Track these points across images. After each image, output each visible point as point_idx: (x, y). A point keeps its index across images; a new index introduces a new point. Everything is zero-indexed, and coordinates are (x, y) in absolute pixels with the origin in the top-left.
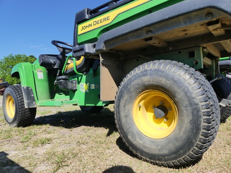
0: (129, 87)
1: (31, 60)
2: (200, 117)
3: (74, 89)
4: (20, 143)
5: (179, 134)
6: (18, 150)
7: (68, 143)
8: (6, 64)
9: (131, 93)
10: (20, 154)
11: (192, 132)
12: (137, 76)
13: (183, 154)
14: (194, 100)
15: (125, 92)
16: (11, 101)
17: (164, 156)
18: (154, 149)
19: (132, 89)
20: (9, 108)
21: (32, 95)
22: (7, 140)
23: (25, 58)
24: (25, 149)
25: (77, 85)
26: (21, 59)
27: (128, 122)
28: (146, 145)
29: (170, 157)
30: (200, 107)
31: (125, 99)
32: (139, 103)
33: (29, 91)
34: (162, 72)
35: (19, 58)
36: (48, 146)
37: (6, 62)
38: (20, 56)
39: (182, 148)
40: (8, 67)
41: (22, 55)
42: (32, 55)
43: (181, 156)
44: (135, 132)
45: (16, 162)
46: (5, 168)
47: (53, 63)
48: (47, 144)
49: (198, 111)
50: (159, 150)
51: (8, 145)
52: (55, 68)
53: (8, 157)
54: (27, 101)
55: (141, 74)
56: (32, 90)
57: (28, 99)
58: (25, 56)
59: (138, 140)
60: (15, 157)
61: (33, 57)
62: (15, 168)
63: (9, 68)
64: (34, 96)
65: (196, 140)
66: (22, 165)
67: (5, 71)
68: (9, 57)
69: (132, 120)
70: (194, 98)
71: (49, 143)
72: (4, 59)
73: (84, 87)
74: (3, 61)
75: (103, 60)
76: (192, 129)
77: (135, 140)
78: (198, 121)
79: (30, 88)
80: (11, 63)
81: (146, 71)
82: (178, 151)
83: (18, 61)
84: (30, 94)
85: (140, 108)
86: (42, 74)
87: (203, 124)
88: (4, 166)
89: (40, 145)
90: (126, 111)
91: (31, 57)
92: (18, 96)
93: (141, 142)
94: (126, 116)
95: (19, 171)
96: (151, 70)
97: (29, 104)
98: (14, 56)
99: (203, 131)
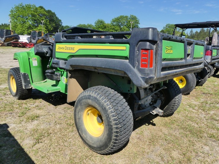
0: (81, 102)
1: (41, 10)
2: (112, 133)
3: (58, 80)
4: (18, 117)
5: (102, 138)
6: (16, 123)
7: (49, 122)
8: (16, 13)
9: (82, 106)
10: (16, 127)
11: (108, 140)
12: (85, 97)
13: (104, 150)
14: (111, 123)
15: (79, 104)
16: (14, 79)
17: (95, 148)
18: (91, 142)
19: (82, 104)
20: (13, 84)
21: (28, 79)
22: (10, 112)
23: (35, 8)
24: (20, 123)
25: (61, 77)
26: (31, 9)
27: (80, 122)
28: (87, 139)
29: (97, 149)
30: (113, 128)
31: (79, 108)
32: (88, 112)
33: (25, 76)
34: (98, 100)
35: (29, 8)
36: (36, 122)
37: (17, 11)
38: (30, 5)
39: (102, 146)
40: (19, 16)
41: (32, 5)
42: (41, 6)
43: (103, 150)
44: (83, 129)
45: (13, 134)
46: (6, 138)
47: (46, 52)
48: (35, 120)
49: (112, 129)
50: (93, 144)
51: (10, 117)
52: (47, 56)
53: (8, 129)
54: (25, 83)
55: (88, 97)
56: (28, 76)
57: (25, 82)
58: (34, 6)
59: (84, 134)
60: (13, 130)
61: (43, 8)
62: (12, 139)
63: (20, 18)
64: (29, 80)
65: (109, 145)
66: (16, 138)
67: (16, 20)
68: (19, 6)
69: (82, 121)
70: (111, 122)
71: (37, 119)
72: (15, 8)
73: (65, 80)
74: (14, 10)
75: (70, 75)
76: (108, 139)
77: (82, 134)
78: (111, 135)
79: (27, 74)
80: (22, 12)
81: (90, 96)
82: (101, 148)
83: (28, 11)
84: (27, 79)
85: (88, 115)
86: (36, 62)
87: (114, 137)
88: (5, 137)
89: (30, 121)
90: (79, 115)
91: (40, 8)
92: (18, 78)
93: (85, 136)
94: (79, 119)
95: (13, 142)
96: (93, 96)
97: (25, 86)
98: (24, 5)
99: (113, 141)
